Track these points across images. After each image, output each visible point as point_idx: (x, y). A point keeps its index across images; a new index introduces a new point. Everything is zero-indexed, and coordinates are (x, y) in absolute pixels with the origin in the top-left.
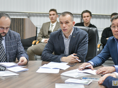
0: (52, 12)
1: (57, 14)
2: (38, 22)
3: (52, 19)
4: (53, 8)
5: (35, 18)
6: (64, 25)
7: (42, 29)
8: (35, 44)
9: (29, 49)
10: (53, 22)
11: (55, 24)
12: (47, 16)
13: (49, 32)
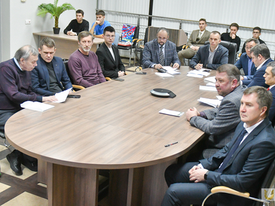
0: (202, 22)
1: (206, 23)
2: (189, 29)
3: (201, 27)
4: (203, 18)
5: (187, 24)
6: (213, 41)
7: (192, 36)
8: (185, 48)
9: (180, 52)
10: (202, 31)
11: (203, 32)
12: (197, 24)
13: (198, 39)
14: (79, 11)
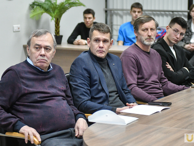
14: (88, 11)
